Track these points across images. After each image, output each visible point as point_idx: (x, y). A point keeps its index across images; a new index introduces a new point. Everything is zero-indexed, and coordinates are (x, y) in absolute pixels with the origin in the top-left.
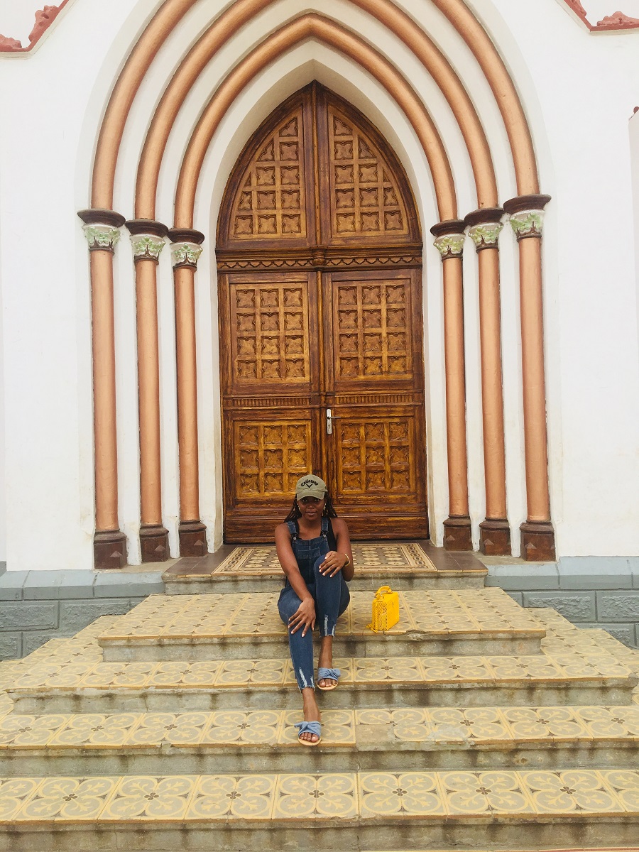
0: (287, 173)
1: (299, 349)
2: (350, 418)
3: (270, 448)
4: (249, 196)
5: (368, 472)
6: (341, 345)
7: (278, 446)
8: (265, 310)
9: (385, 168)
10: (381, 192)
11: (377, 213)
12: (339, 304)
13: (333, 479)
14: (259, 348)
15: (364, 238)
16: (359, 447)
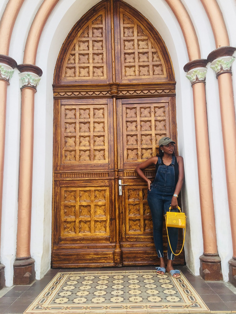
0: (96, 44)
1: (102, 143)
2: (133, 185)
3: (83, 204)
4: (74, 56)
5: (145, 220)
6: (128, 141)
7: (88, 203)
8: (82, 120)
9: (152, 41)
10: (150, 54)
11: (148, 66)
12: (126, 117)
13: (122, 224)
14: (78, 143)
15: (141, 79)
16: (139, 204)
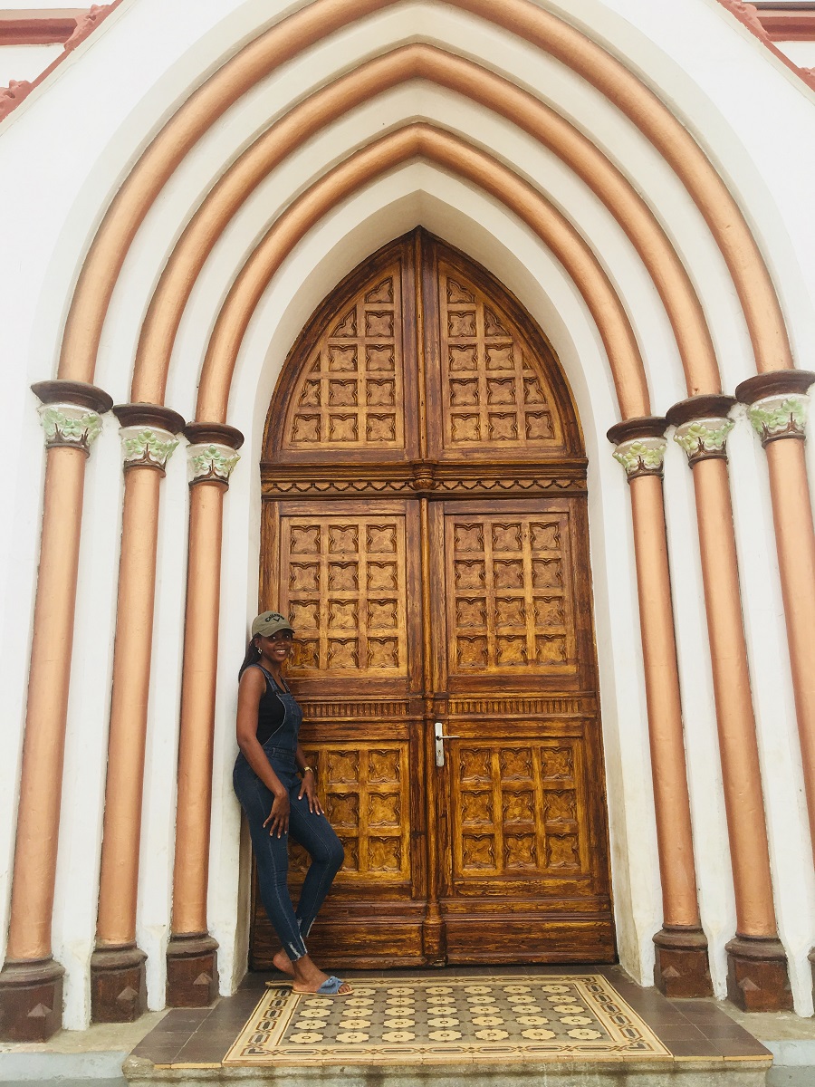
0: (376, 354)
1: (391, 621)
2: (476, 739)
3: (339, 791)
4: (316, 387)
5: (506, 836)
6: (459, 616)
7: (352, 787)
8: (337, 558)
9: (525, 349)
10: (519, 384)
11: (513, 415)
12: (456, 550)
13: (445, 848)
14: (324, 618)
15: (495, 450)
16: (491, 791)
